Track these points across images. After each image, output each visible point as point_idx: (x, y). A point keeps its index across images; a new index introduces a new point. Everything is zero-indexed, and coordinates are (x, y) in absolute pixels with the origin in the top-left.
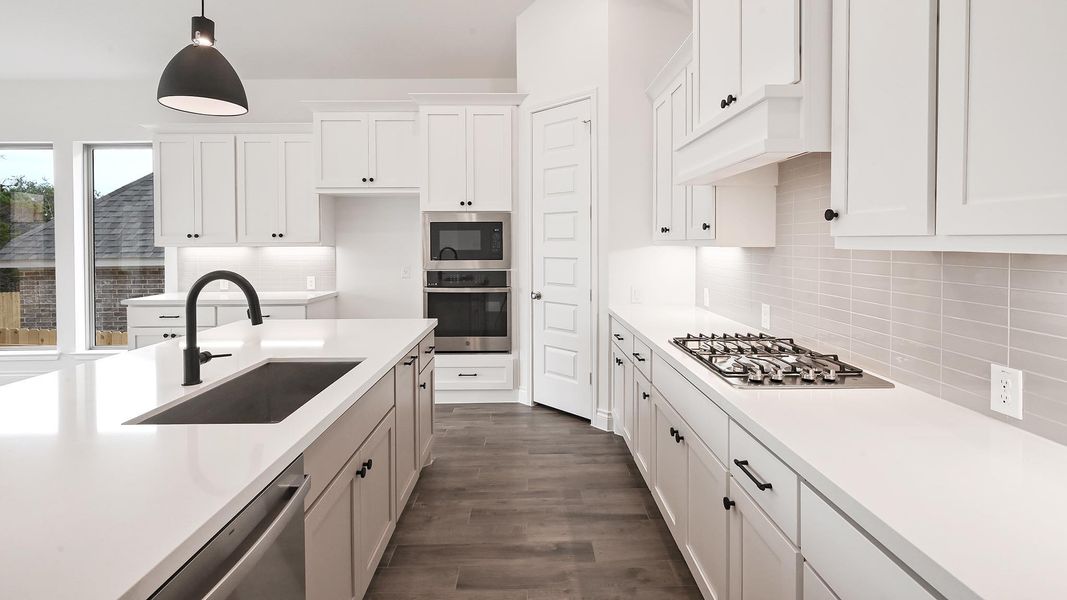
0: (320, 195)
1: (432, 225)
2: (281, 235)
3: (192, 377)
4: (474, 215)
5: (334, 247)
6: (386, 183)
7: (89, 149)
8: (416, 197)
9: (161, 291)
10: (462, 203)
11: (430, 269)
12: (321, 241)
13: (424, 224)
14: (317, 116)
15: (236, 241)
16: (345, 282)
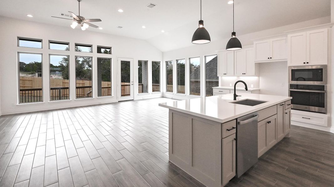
0: (255, 63)
1: (292, 70)
2: (245, 74)
3: (235, 99)
4: (310, 66)
5: (259, 77)
6: (276, 58)
7: (205, 57)
8: (286, 62)
9: (218, 86)
10: (304, 63)
11: (291, 83)
12: (255, 75)
13: (289, 70)
14: (255, 43)
15: (234, 75)
16: (262, 86)
